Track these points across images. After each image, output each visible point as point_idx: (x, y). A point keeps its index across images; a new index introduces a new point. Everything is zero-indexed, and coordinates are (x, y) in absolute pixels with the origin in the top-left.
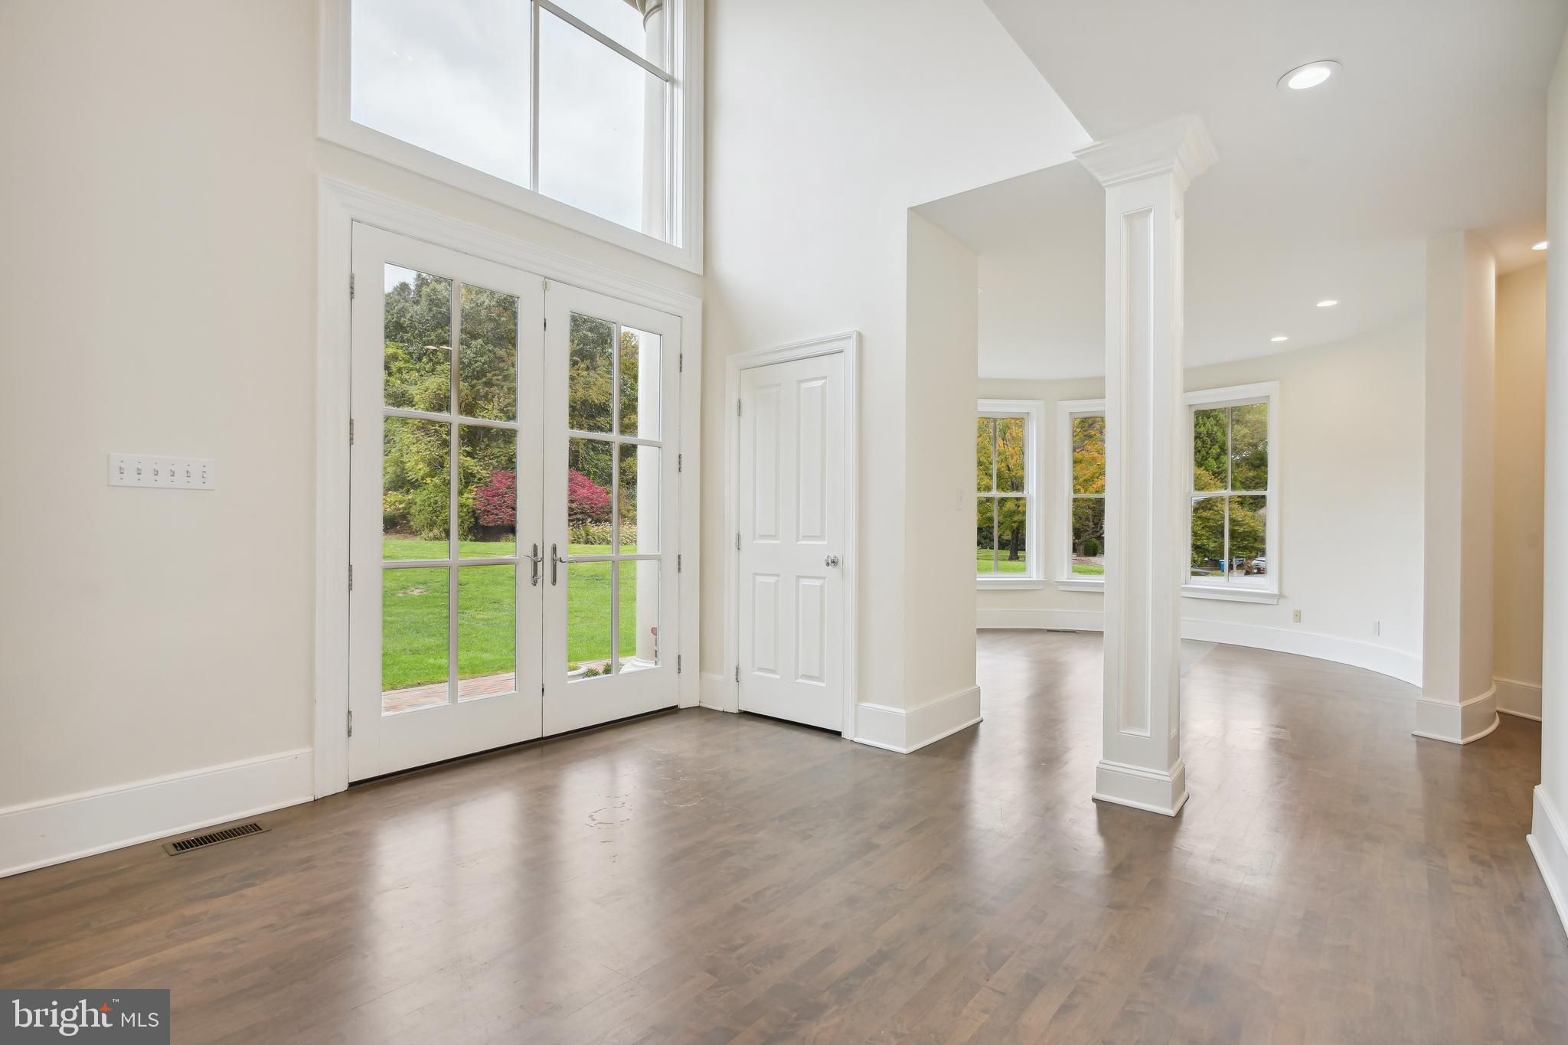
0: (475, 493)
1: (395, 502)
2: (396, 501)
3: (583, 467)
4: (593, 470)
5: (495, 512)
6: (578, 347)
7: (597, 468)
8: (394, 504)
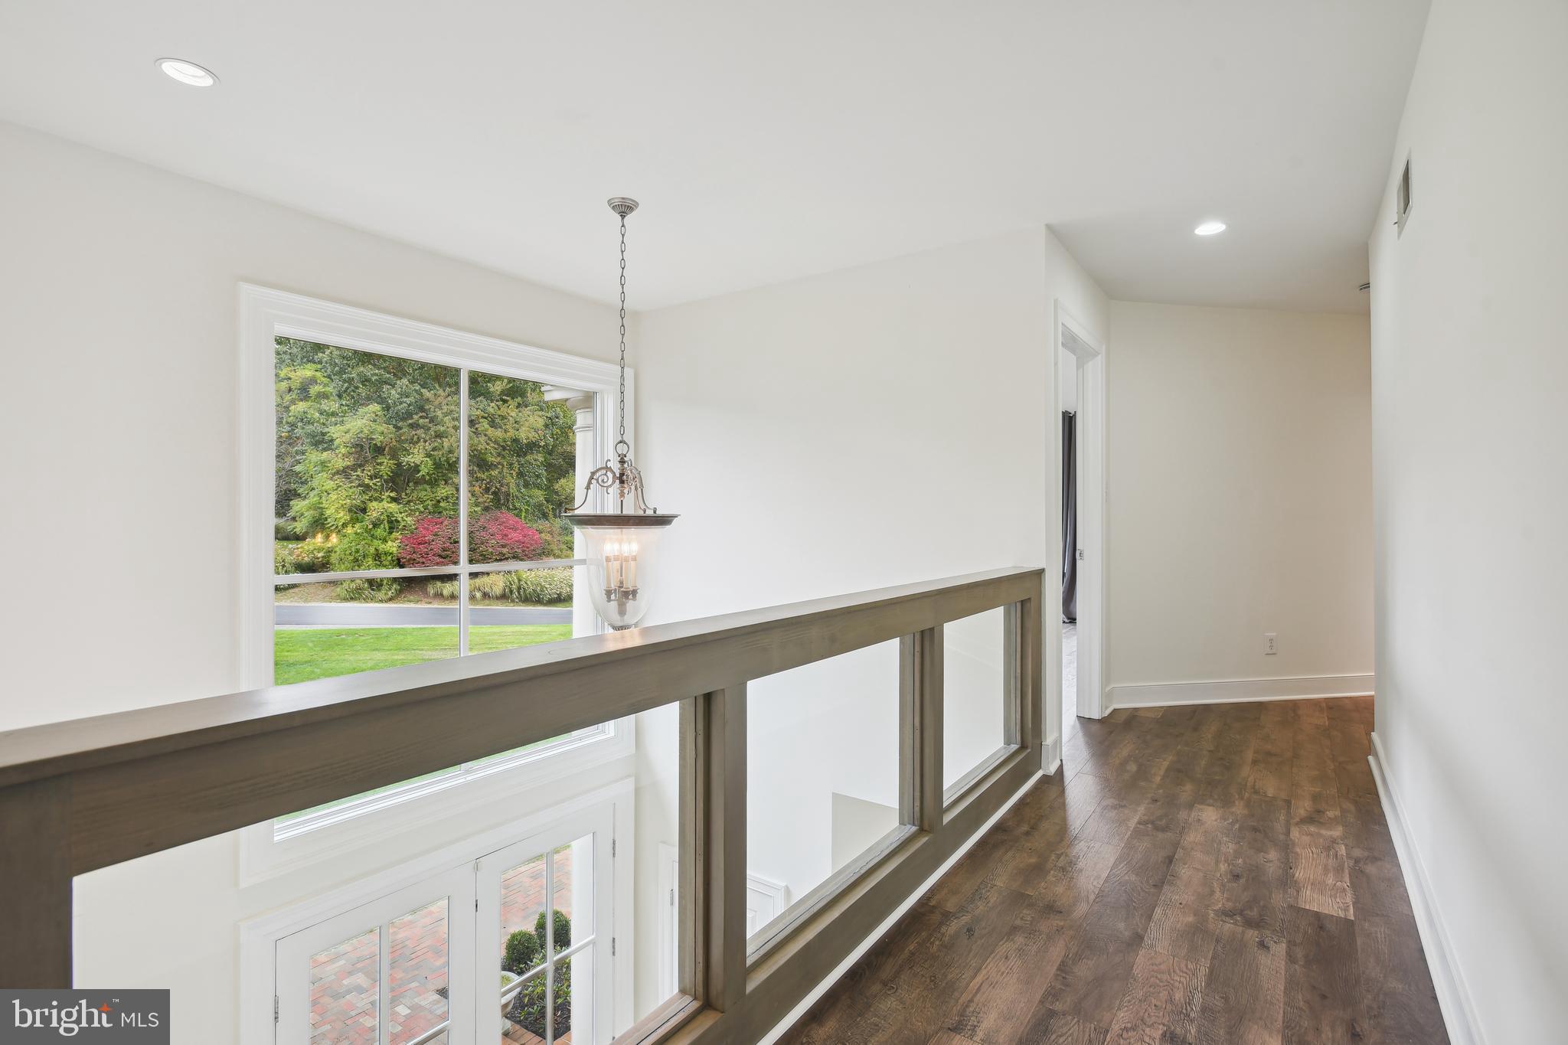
0: (399, 541)
1: (312, 551)
2: (315, 549)
3: (514, 506)
4: (524, 507)
5: (421, 560)
6: (508, 386)
7: (529, 506)
8: (312, 552)
